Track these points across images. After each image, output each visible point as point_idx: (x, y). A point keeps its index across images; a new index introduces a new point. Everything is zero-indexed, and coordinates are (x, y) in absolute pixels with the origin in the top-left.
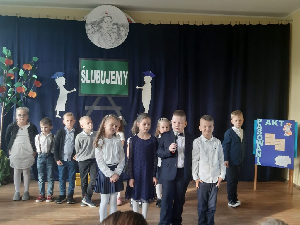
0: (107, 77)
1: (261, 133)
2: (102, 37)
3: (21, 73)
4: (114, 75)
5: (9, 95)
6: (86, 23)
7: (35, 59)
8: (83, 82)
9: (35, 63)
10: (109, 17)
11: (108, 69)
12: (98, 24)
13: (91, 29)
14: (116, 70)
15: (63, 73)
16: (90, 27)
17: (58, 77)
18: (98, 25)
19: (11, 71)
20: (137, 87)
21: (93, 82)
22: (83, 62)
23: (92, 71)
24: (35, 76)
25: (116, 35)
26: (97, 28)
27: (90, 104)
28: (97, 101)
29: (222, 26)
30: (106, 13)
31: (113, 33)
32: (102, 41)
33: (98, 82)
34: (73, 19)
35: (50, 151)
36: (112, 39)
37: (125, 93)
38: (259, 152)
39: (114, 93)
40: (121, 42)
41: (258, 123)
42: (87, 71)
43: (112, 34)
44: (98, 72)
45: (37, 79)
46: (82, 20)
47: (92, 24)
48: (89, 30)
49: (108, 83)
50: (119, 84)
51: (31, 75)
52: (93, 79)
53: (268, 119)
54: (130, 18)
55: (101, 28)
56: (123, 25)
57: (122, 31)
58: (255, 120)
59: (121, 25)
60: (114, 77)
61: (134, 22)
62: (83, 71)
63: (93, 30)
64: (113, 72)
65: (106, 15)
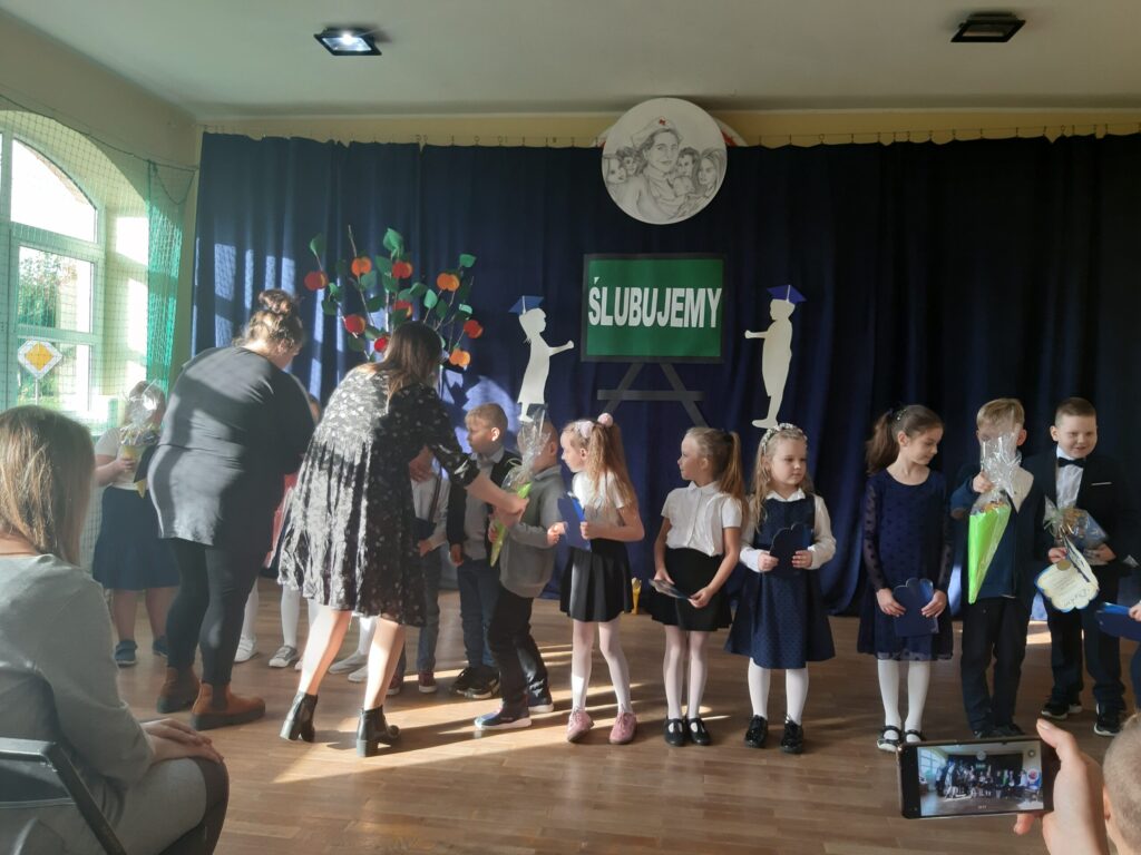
2: (649, 191)
3: (431, 299)
4: (681, 300)
6: (604, 153)
7: (467, 260)
8: (593, 321)
9: (466, 269)
10: (669, 134)
11: (662, 283)
12: (639, 153)
13: (618, 171)
14: (685, 287)
15: (541, 299)
16: (614, 164)
17: (527, 310)
18: (637, 156)
19: (404, 295)
20: (749, 335)
21: (621, 321)
22: (594, 266)
23: (618, 290)
24: (467, 309)
25: (688, 182)
26: (635, 167)
27: (613, 385)
28: (630, 376)
29: (1016, 142)
30: (662, 122)
31: (681, 177)
32: (648, 204)
33: (634, 322)
34: (568, 144)
36: (676, 196)
37: (713, 352)
39: (679, 351)
40: (704, 203)
42: (605, 289)
43: (678, 181)
44: (636, 291)
45: (472, 317)
46: (593, 145)
47: (621, 155)
48: (613, 172)
50: (694, 325)
51: (455, 307)
52: (621, 314)
54: (731, 133)
55: (646, 165)
56: (709, 155)
57: (705, 172)
59: (703, 154)
60: (679, 306)
61: (740, 142)
62: (594, 291)
63: (622, 172)
65: (661, 126)
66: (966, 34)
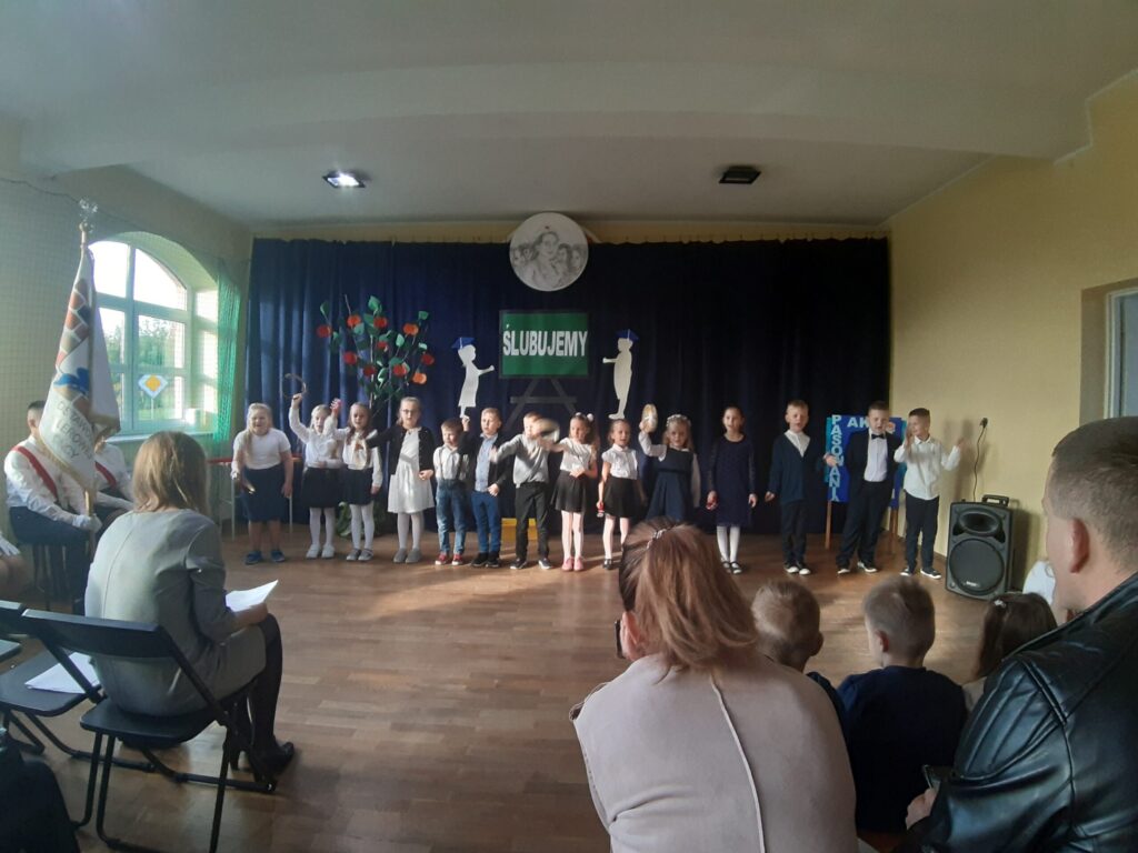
0: (549, 343)
1: (840, 442)
2: (540, 269)
3: (400, 340)
4: (562, 339)
5: (381, 380)
6: (512, 246)
7: (423, 315)
8: (506, 353)
9: (422, 321)
10: (552, 235)
11: (550, 328)
12: (533, 247)
14: (565, 330)
15: (472, 339)
16: (518, 254)
17: (463, 346)
18: (532, 250)
19: (383, 338)
20: (605, 361)
21: (524, 353)
22: (506, 318)
23: (522, 333)
24: (424, 346)
25: (564, 265)
26: (531, 255)
27: (520, 393)
28: (531, 388)
29: (761, 244)
30: (547, 228)
31: (560, 262)
32: (539, 278)
33: (533, 353)
34: (488, 241)
35: (458, 476)
36: (557, 274)
37: (584, 372)
38: (835, 477)
39: (563, 371)
40: (575, 278)
41: (834, 423)
42: (513, 333)
43: (558, 265)
44: (534, 333)
45: (428, 351)
46: (504, 241)
47: (522, 248)
48: (517, 259)
49: (551, 353)
50: (571, 354)
51: (416, 345)
52: (524, 347)
53: (853, 415)
54: (590, 235)
55: (538, 254)
56: (578, 248)
57: (575, 259)
58: (828, 419)
59: (574, 247)
60: (561, 343)
61: (596, 240)
62: (506, 334)
63: (521, 259)
64: (561, 334)
65: (547, 231)
66: (728, 179)
